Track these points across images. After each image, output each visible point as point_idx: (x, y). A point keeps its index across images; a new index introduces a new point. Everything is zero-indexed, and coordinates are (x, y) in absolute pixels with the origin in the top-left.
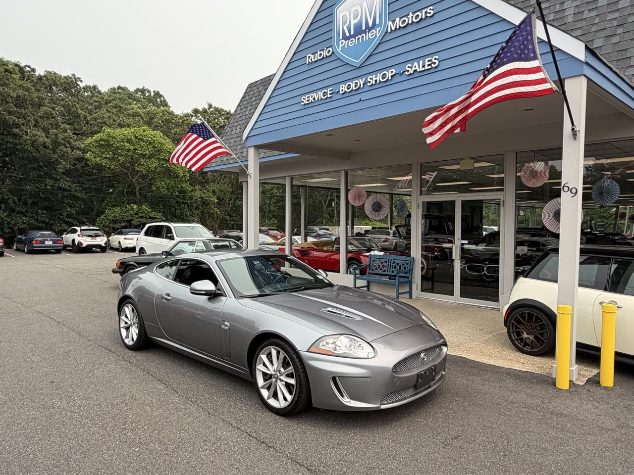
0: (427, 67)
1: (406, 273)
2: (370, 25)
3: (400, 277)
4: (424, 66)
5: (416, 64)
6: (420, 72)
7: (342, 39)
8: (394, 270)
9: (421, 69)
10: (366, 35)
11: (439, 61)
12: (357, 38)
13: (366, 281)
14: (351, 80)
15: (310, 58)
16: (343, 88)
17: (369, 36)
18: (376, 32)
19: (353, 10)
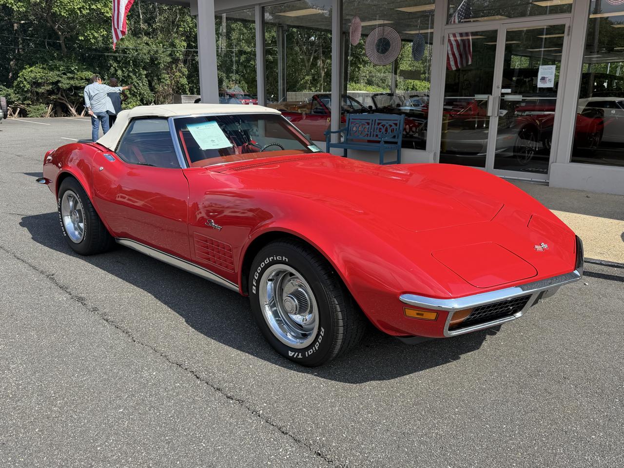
1: (394, 137)
3: (386, 142)
8: (378, 133)
13: (343, 149)
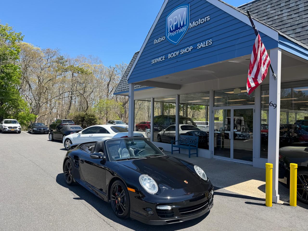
0: (207, 45)
2: (182, 25)
3: (192, 146)
4: (205, 45)
5: (202, 43)
6: (204, 47)
7: (169, 32)
9: (204, 46)
10: (180, 30)
11: (212, 42)
12: (176, 31)
14: (173, 52)
15: (156, 41)
16: (170, 56)
17: (181, 30)
18: (184, 29)
19: (174, 18)
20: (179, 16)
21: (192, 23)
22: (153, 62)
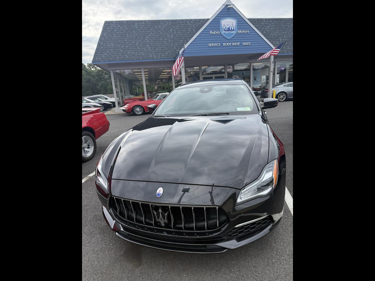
7: (223, 30)
9: (246, 44)
11: (250, 44)
12: (228, 31)
14: (227, 42)
15: (211, 32)
16: (224, 44)
17: (232, 32)
18: (234, 32)
19: (227, 23)
20: (231, 23)
21: (239, 31)
22: (210, 45)
